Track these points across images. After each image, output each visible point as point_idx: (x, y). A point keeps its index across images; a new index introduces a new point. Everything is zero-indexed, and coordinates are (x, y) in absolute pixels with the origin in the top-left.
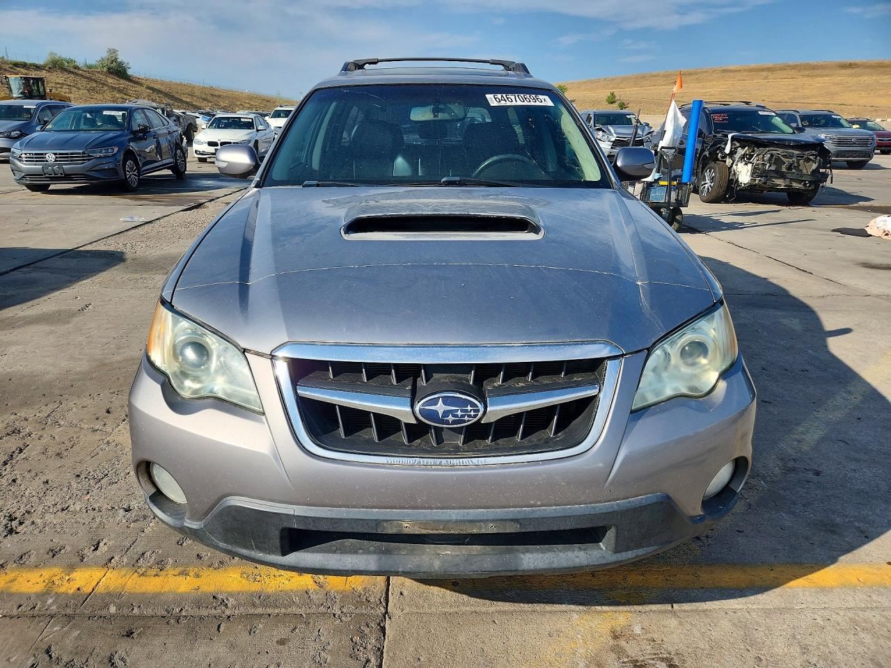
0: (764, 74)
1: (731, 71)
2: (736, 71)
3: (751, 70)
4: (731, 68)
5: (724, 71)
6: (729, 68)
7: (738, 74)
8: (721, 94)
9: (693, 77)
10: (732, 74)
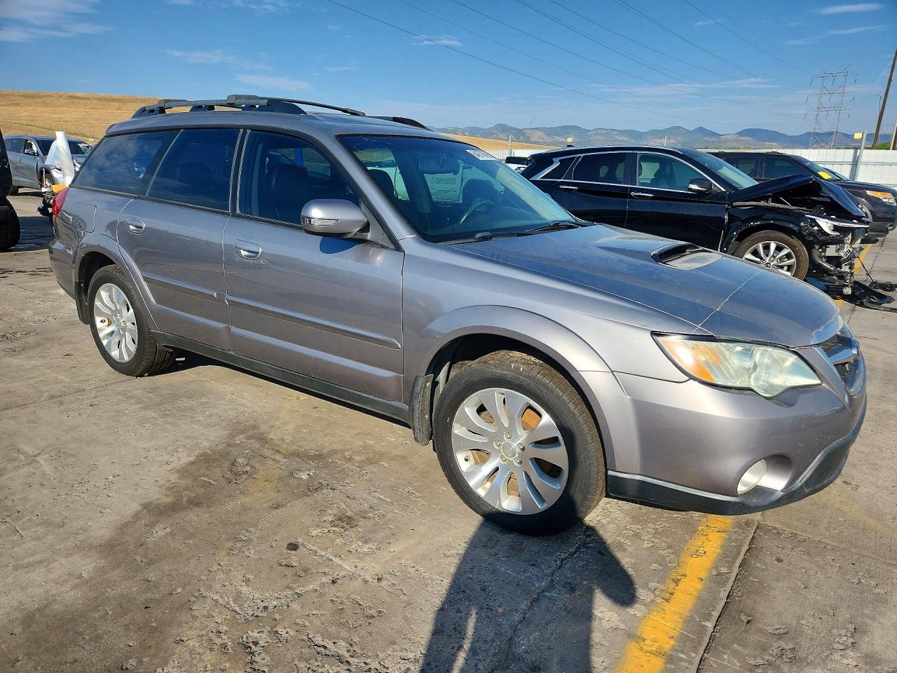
0: (116, 104)
1: (79, 98)
2: (86, 99)
3: (101, 99)
4: (79, 94)
5: (72, 97)
6: (75, 95)
7: (89, 102)
8: (77, 121)
9: (37, 100)
10: (81, 101)
